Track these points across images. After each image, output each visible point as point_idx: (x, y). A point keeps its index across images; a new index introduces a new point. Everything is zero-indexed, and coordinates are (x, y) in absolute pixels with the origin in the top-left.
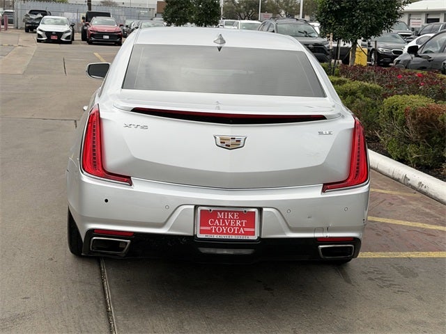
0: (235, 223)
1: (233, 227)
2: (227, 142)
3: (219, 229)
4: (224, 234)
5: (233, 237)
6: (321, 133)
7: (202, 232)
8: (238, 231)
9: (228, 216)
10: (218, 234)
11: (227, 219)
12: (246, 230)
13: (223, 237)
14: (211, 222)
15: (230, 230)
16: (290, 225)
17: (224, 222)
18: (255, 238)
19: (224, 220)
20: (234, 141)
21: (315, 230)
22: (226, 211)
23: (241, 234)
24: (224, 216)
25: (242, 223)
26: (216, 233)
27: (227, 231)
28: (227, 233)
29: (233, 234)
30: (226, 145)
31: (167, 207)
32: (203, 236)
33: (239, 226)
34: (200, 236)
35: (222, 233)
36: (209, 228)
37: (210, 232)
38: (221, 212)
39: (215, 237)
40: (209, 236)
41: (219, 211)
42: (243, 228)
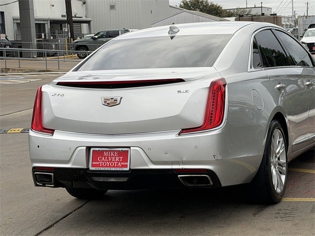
0: (115, 159)
1: (114, 162)
2: (108, 102)
3: (105, 164)
4: (108, 167)
5: (113, 169)
6: (179, 92)
7: (93, 166)
8: (117, 164)
9: (111, 154)
10: (104, 167)
11: (110, 156)
12: (122, 163)
13: (106, 169)
14: (100, 159)
15: (112, 164)
16: (152, 159)
17: (108, 159)
18: (128, 169)
19: (108, 157)
20: (113, 101)
21: (172, 163)
22: (110, 151)
23: (119, 167)
24: (108, 154)
25: (120, 159)
26: (102, 166)
27: (109, 164)
28: (110, 166)
29: (114, 167)
30: (108, 104)
31: (70, 149)
32: (94, 169)
33: (117, 161)
34: (91, 168)
35: (107, 166)
36: (98, 163)
37: (98, 166)
38: (106, 151)
39: (102, 169)
40: (97, 169)
41: (105, 151)
42: (121, 162)
